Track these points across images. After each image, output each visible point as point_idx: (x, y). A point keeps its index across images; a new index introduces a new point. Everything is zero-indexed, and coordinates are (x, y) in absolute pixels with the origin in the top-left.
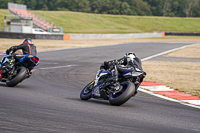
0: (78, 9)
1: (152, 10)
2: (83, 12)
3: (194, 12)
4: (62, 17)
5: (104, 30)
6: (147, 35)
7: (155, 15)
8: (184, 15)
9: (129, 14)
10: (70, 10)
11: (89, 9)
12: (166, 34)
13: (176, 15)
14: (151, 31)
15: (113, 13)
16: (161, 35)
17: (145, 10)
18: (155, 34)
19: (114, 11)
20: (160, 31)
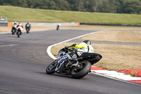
0: (19, 4)
1: (71, 7)
2: (22, 6)
3: (100, 9)
4: (7, 10)
5: (37, 20)
6: (67, 24)
7: (73, 10)
8: (93, 11)
9: (55, 9)
10: (13, 5)
11: (27, 5)
12: (81, 24)
13: (88, 11)
14: (70, 21)
15: (43, 8)
16: (77, 24)
17: (66, 7)
18: (73, 24)
19: (44, 7)
20: (77, 22)
